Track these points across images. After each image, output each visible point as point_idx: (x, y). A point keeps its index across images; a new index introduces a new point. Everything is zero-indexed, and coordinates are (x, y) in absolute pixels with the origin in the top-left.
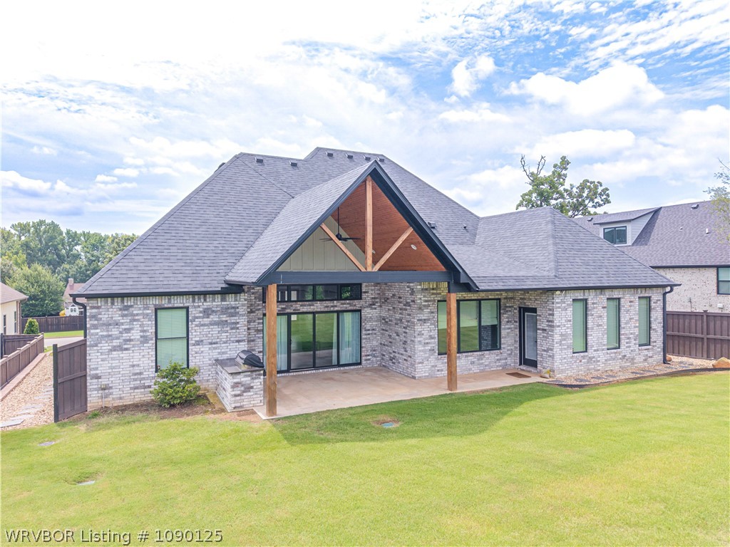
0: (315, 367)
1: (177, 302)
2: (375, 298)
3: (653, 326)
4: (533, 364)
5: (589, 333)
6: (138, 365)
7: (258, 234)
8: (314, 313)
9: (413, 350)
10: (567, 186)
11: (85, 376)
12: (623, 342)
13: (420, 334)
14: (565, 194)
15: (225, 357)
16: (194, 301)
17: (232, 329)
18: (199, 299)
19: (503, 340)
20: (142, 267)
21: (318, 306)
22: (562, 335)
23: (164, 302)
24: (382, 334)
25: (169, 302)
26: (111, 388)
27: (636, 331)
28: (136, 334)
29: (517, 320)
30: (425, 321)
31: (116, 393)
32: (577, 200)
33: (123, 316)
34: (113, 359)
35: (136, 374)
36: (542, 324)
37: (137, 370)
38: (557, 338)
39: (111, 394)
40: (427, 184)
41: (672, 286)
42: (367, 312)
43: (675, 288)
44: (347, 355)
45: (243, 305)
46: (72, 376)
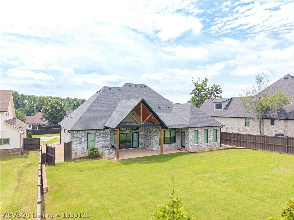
0: (126, 148)
1: (93, 132)
2: (142, 129)
3: (217, 137)
4: (184, 147)
5: (199, 139)
6: (83, 148)
7: (112, 113)
8: (126, 133)
9: (152, 143)
10: (207, 87)
11: (71, 150)
12: (208, 141)
13: (154, 139)
14: (207, 90)
15: (104, 145)
16: (97, 131)
17: (106, 138)
18: (98, 131)
19: (176, 141)
20: (84, 123)
21: (127, 132)
22: (191, 139)
23: (90, 132)
24: (145, 139)
25: (91, 132)
26: (77, 153)
27: (212, 138)
28: (83, 140)
29: (180, 135)
30: (155, 136)
31: (78, 154)
32: (211, 92)
33: (80, 135)
34: (77, 146)
35: (83, 150)
36: (186, 137)
37: (83, 149)
38: (190, 140)
39: (77, 155)
40: (158, 94)
41: (222, 126)
42: (140, 133)
43: (223, 126)
44: (135, 144)
45: (109, 132)
46: (68, 150)
